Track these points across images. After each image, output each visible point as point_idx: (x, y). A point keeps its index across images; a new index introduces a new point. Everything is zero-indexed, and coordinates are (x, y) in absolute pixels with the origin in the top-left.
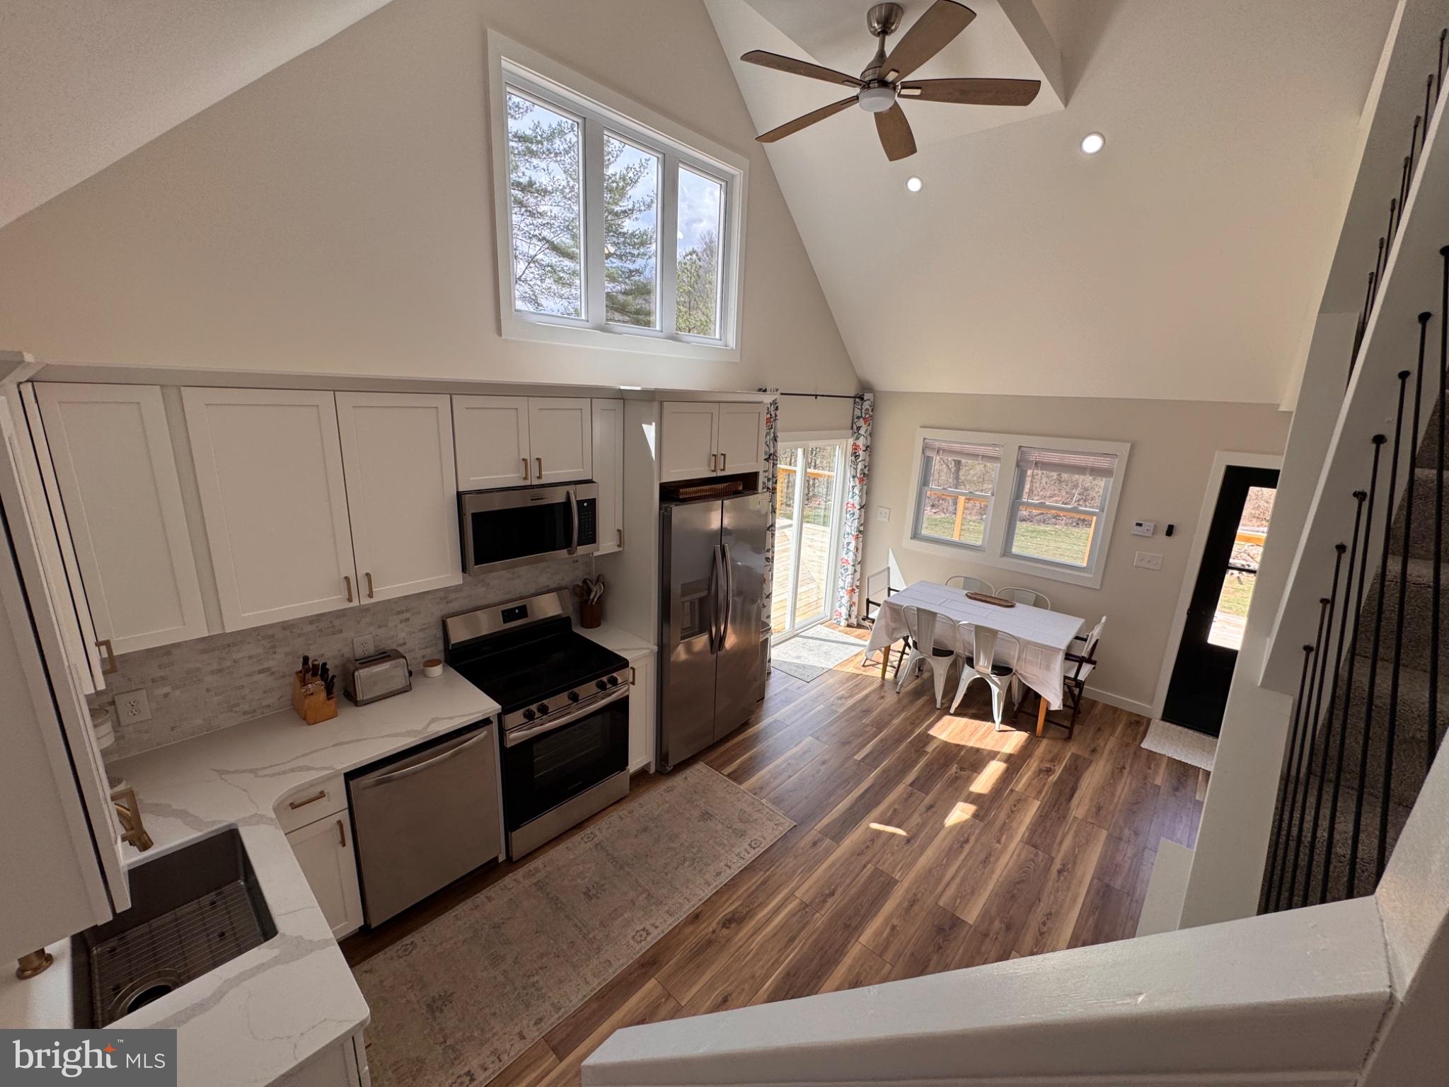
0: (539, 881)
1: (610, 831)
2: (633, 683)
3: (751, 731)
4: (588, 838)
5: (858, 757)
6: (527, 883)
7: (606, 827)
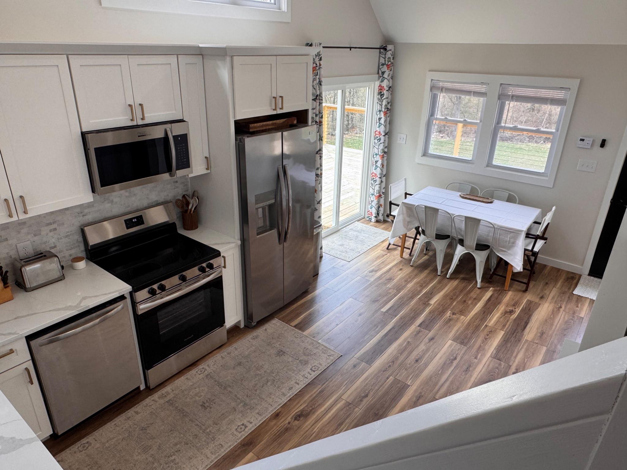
0: (170, 400)
1: (215, 366)
2: (225, 267)
3: (309, 297)
4: (201, 371)
5: (384, 310)
6: (162, 401)
7: (213, 363)
